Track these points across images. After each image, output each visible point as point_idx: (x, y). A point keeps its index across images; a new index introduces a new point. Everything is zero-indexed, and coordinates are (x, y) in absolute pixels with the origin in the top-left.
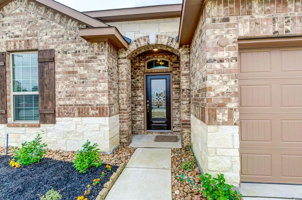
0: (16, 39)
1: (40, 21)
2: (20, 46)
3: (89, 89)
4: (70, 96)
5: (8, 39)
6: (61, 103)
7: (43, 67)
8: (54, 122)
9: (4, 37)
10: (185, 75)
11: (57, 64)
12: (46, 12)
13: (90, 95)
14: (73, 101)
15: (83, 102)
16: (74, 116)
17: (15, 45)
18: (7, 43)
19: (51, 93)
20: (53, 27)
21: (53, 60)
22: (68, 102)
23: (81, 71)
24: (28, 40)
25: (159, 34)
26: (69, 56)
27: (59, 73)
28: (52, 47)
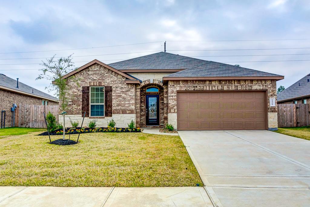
0: (94, 81)
1: (106, 74)
2: (96, 84)
3: (127, 103)
4: (118, 105)
5: (90, 81)
6: (115, 108)
7: (107, 94)
8: (111, 116)
9: (89, 80)
10: (166, 97)
11: (113, 92)
12: (108, 71)
13: (127, 105)
14: (119, 108)
15: (124, 108)
16: (120, 114)
17: (94, 83)
18: (90, 82)
19: (110, 104)
20: (111, 77)
21: (111, 91)
22: (117, 108)
23: (123, 95)
24: (100, 82)
25: (154, 79)
26: (118, 89)
27: (114, 96)
28: (111, 85)
